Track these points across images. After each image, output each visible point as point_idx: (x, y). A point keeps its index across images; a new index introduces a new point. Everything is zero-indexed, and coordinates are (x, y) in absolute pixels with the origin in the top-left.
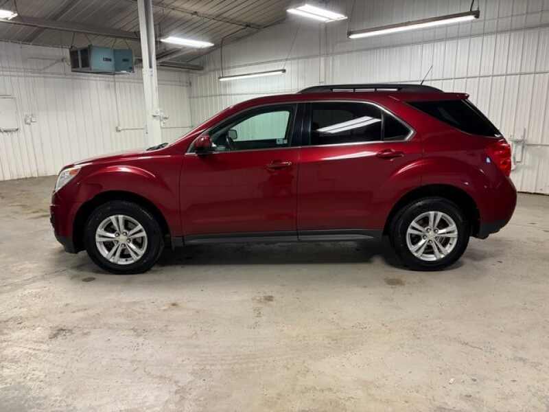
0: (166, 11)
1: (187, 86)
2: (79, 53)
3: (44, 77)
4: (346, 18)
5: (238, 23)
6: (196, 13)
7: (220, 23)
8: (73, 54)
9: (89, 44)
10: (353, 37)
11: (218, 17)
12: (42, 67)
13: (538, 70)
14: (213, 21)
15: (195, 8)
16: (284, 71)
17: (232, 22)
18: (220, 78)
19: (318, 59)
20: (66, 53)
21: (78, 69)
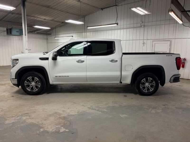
0: (35, 18)
1: (46, 39)
2: (9, 30)
4: (84, 23)
5: (60, 22)
6: (45, 19)
8: (7, 30)
9: (11, 27)
10: (88, 28)
11: (52, 20)
13: (137, 39)
16: (73, 36)
17: (57, 22)
18: (55, 38)
19: (82, 33)
21: (8, 34)
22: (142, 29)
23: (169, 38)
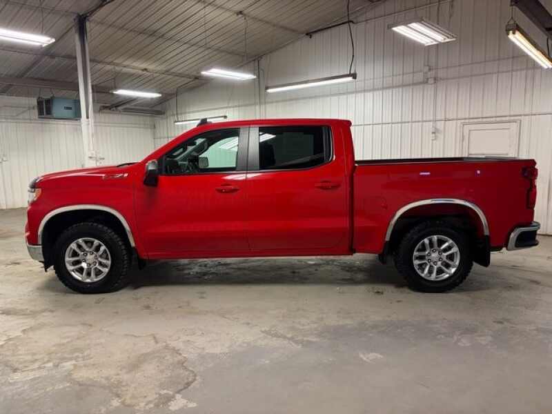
0: (118, 69)
1: (151, 129)
2: (44, 102)
3: (16, 122)
4: (255, 77)
5: (188, 76)
6: (145, 70)
7: (170, 77)
8: (40, 103)
9: (52, 95)
10: (270, 91)
11: (167, 72)
12: (14, 114)
13: (414, 120)
14: (164, 76)
15: (144, 66)
16: (225, 117)
17: (180, 75)
18: (175, 122)
19: (253, 107)
20: (34, 101)
21: (43, 116)
22: (429, 90)
23: (512, 113)
